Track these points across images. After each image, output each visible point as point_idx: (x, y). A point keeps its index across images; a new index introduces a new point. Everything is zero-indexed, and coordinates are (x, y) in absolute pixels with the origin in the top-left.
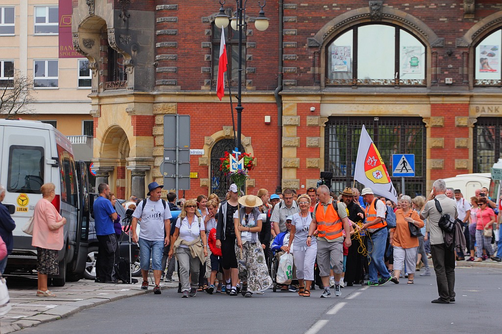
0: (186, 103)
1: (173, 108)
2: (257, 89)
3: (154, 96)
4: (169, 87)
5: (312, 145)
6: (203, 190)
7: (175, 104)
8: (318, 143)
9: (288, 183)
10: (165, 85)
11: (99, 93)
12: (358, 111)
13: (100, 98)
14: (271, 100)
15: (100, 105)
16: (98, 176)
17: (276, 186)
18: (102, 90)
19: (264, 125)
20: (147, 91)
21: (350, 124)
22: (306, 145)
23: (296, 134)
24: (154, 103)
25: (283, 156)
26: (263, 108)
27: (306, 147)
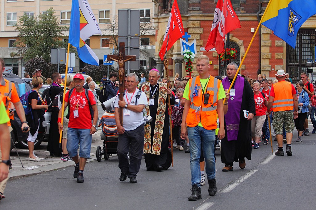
0: (205, 21)
1: (198, 24)
2: (247, 13)
3: (187, 17)
4: (196, 12)
5: (279, 45)
6: (215, 71)
7: (199, 21)
8: (282, 44)
9: (264, 68)
10: (194, 10)
11: (158, 16)
12: (306, 25)
13: (159, 19)
14: (255, 19)
15: (159, 23)
16: (158, 63)
17: (257, 69)
18: (160, 14)
19: (251, 33)
20: (183, 14)
21: (301, 33)
22: (275, 45)
23: (269, 39)
24: (188, 21)
25: (262, 52)
26: (250, 24)
27: (275, 46)
